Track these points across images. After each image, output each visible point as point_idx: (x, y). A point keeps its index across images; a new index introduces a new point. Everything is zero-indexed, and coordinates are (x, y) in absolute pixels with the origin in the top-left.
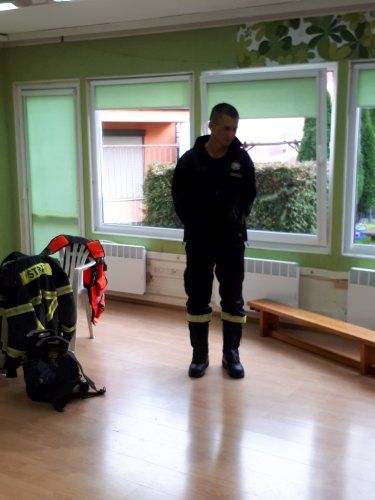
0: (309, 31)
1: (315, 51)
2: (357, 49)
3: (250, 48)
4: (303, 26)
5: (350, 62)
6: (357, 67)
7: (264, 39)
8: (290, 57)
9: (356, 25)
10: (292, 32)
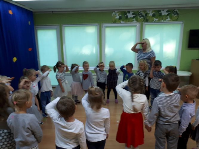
0: (133, 14)
1: (134, 19)
2: (145, 19)
3: (116, 18)
4: (131, 13)
5: (144, 22)
6: (145, 24)
7: (120, 15)
8: (127, 20)
9: (145, 13)
10: (128, 14)
